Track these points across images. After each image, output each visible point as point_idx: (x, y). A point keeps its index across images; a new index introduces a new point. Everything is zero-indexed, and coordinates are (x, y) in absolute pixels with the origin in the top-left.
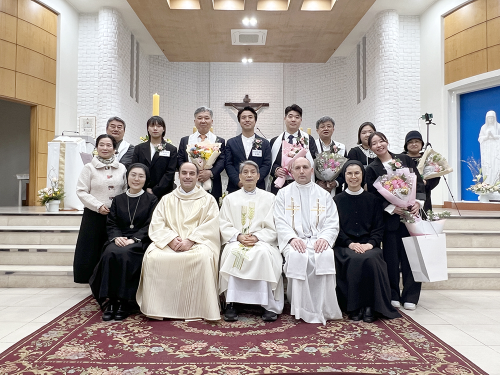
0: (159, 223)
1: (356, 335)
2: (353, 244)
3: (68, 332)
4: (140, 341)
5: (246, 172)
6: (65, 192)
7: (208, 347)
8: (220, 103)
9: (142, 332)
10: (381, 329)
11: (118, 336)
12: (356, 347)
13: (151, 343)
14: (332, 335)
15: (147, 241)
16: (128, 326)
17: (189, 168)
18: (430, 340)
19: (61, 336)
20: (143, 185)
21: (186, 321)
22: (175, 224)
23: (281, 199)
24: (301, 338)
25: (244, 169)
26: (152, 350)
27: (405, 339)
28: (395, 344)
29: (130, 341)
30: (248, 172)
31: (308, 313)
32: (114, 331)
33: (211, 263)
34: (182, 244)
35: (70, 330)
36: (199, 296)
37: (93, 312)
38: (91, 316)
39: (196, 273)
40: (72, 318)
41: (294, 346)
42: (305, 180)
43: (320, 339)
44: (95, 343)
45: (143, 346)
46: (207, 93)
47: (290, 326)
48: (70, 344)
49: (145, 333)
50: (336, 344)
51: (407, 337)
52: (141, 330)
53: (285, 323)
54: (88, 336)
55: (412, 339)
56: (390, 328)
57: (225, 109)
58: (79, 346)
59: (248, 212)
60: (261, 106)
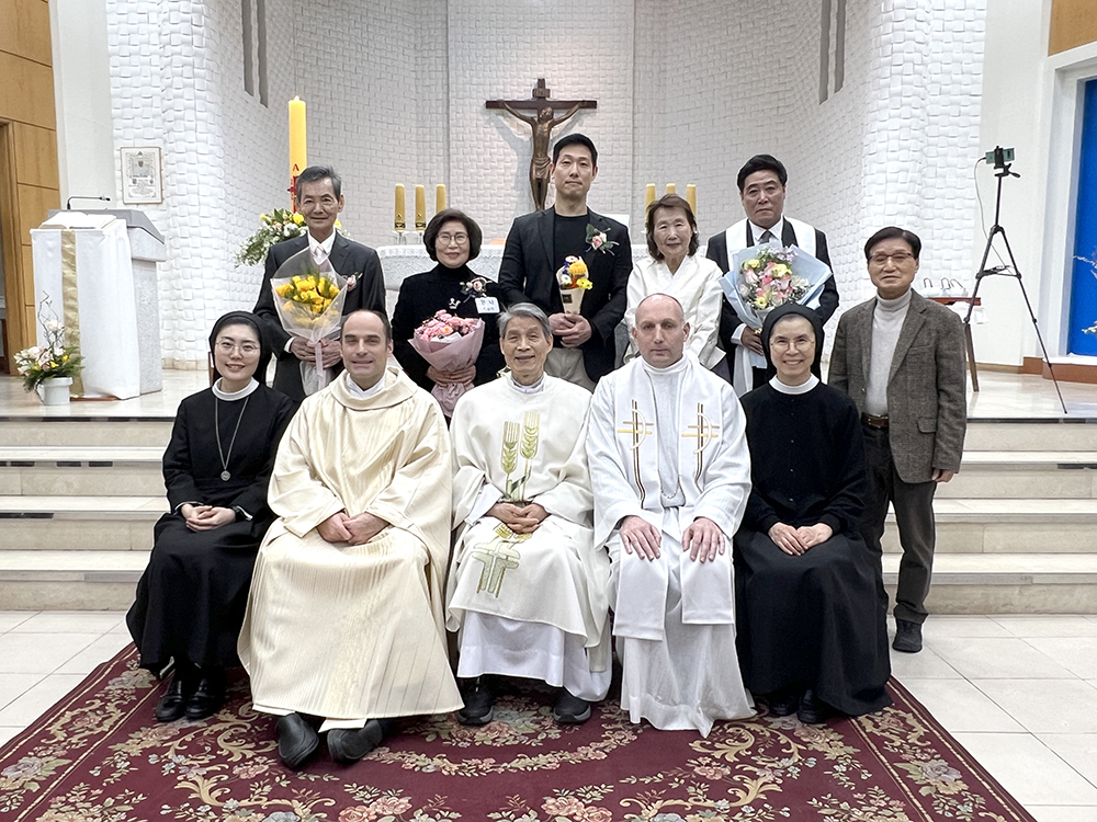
0: (294, 469)
1: (786, 769)
2: (778, 525)
3: (67, 762)
4: (240, 792)
5: (516, 336)
6: (82, 355)
7: (409, 815)
8: (475, 101)
9: (251, 759)
10: (850, 750)
11: (190, 776)
12: (785, 811)
13: (270, 797)
14: (727, 771)
16: (220, 741)
17: (362, 326)
18: (975, 788)
19: (48, 774)
20: (254, 369)
23: (606, 402)
24: (647, 781)
25: (511, 328)
27: (910, 782)
28: (883, 804)
29: (217, 793)
30: (520, 335)
32: (181, 759)
35: (73, 754)
37: (140, 693)
38: (133, 704)
40: (84, 714)
41: (627, 810)
42: (666, 358)
43: (694, 786)
44: (130, 797)
45: (248, 808)
46: (440, 75)
47: (621, 741)
48: (67, 803)
49: (258, 764)
50: (733, 804)
51: (916, 777)
52: (250, 754)
53: (610, 727)
54: (116, 775)
55: (929, 784)
56: (872, 745)
57: (487, 118)
58: (87, 809)
59: (521, 438)
60: (577, 106)
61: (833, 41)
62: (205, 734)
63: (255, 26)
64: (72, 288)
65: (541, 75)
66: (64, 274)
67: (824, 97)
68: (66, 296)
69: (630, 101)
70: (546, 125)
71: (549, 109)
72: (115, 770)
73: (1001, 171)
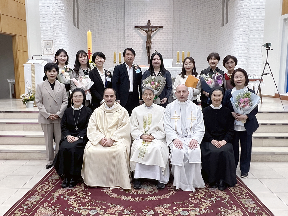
0: (93, 127)
1: (212, 200)
2: (214, 140)
3: (42, 197)
4: (83, 204)
5: (146, 95)
7: (123, 211)
8: (131, 26)
9: (85, 197)
10: (228, 196)
11: (71, 201)
12: (212, 211)
13: (90, 206)
14: (198, 201)
15: (86, 140)
16: (77, 192)
17: (109, 93)
18: (258, 206)
19: (38, 200)
20: (82, 102)
21: (111, 188)
22: (103, 128)
23: (168, 111)
24: (179, 203)
25: (145, 93)
26: (91, 212)
27: (243, 204)
28: (236, 209)
29: (78, 205)
31: (184, 185)
32: (68, 197)
33: (125, 155)
34: (107, 143)
35: (43, 195)
36: (118, 174)
37: (57, 180)
38: (55, 183)
39: (116, 161)
40: (44, 185)
41: (175, 210)
42: (183, 99)
43: (190, 204)
44: (58, 206)
45: (86, 208)
46: (123, 19)
47: (172, 193)
48: (43, 207)
49: (87, 198)
50: (200, 209)
51: (244, 203)
52: (84, 196)
53: (170, 190)
54: (54, 200)
55: (247, 205)
56: (233, 195)
57: (135, 30)
58: (48, 208)
59: (148, 120)
60: (158, 27)
61: (225, 11)
62: (73, 191)
63: (76, 8)
64: (34, 79)
65: (149, 19)
66: (32, 75)
67: (223, 25)
68: (32, 81)
69: (172, 26)
70: (150, 32)
71: (151, 28)
72: (53, 199)
73: (268, 48)
